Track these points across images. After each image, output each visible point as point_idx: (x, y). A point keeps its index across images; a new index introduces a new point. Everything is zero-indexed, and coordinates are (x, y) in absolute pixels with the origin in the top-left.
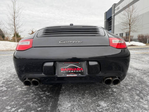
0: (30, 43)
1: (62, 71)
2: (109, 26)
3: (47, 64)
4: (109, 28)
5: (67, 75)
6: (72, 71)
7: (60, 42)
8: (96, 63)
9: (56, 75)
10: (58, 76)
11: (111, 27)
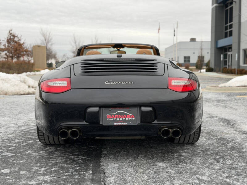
0: (68, 83)
1: (109, 119)
2: (226, 23)
3: (90, 110)
4: (226, 29)
5: (115, 124)
6: (121, 119)
7: (106, 83)
8: (150, 109)
9: (101, 123)
10: (104, 125)
11: (231, 26)
